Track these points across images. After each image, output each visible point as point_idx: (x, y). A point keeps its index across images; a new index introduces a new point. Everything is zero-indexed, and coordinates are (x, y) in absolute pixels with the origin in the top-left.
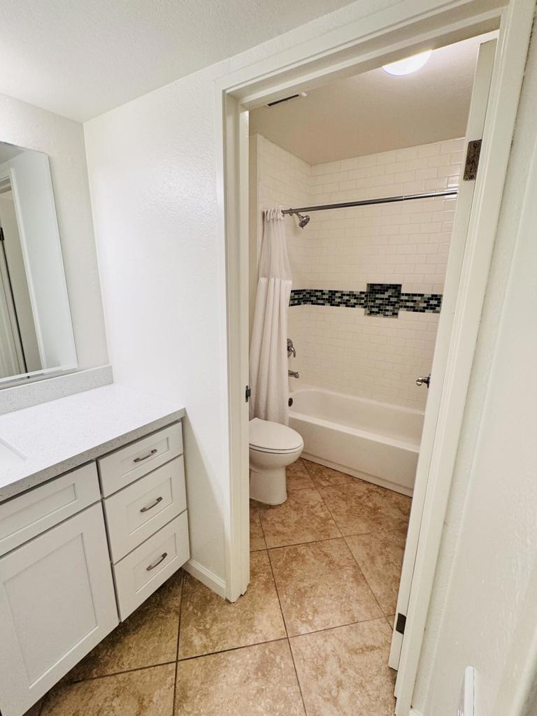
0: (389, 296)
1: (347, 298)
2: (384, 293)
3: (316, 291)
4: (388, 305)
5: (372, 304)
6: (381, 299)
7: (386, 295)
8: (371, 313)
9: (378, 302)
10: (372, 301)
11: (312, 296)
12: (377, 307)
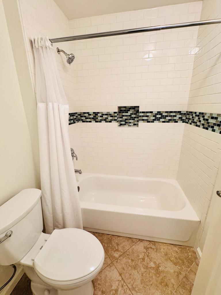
0: (131, 114)
1: (106, 116)
2: (127, 112)
3: (85, 113)
4: (130, 119)
5: (121, 119)
6: (126, 116)
7: (129, 114)
8: (121, 125)
9: (124, 118)
10: (121, 118)
11: (82, 117)
12: (124, 121)
